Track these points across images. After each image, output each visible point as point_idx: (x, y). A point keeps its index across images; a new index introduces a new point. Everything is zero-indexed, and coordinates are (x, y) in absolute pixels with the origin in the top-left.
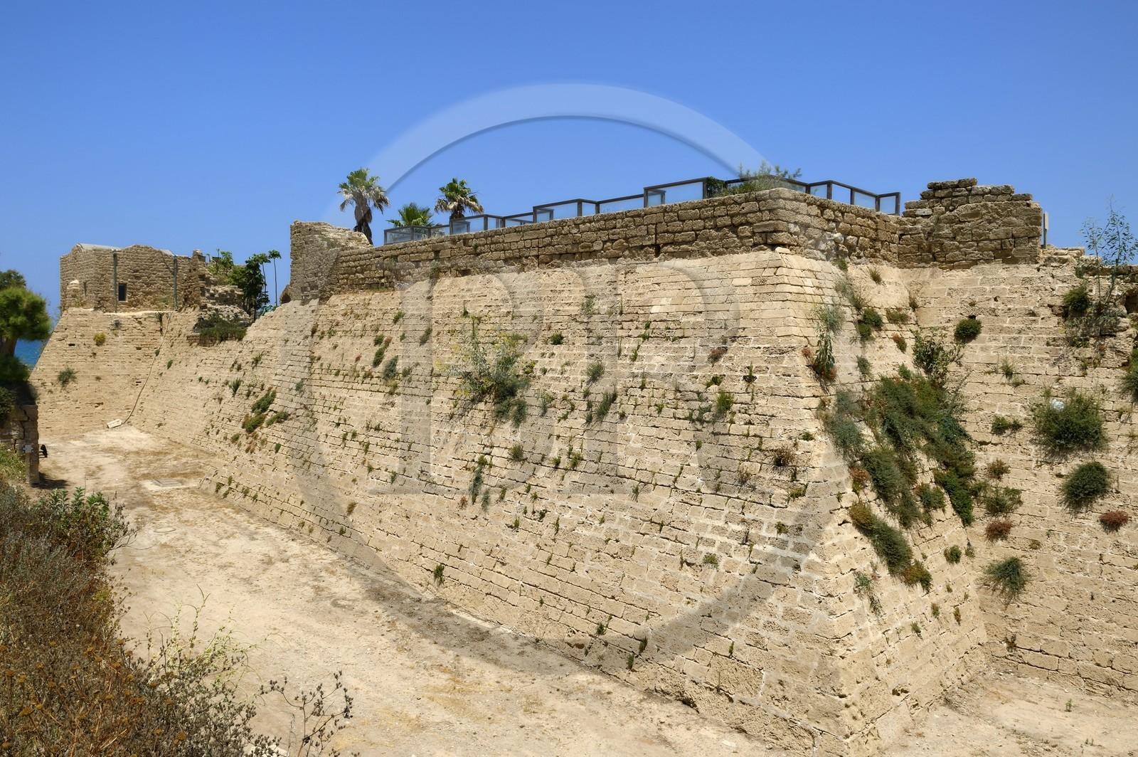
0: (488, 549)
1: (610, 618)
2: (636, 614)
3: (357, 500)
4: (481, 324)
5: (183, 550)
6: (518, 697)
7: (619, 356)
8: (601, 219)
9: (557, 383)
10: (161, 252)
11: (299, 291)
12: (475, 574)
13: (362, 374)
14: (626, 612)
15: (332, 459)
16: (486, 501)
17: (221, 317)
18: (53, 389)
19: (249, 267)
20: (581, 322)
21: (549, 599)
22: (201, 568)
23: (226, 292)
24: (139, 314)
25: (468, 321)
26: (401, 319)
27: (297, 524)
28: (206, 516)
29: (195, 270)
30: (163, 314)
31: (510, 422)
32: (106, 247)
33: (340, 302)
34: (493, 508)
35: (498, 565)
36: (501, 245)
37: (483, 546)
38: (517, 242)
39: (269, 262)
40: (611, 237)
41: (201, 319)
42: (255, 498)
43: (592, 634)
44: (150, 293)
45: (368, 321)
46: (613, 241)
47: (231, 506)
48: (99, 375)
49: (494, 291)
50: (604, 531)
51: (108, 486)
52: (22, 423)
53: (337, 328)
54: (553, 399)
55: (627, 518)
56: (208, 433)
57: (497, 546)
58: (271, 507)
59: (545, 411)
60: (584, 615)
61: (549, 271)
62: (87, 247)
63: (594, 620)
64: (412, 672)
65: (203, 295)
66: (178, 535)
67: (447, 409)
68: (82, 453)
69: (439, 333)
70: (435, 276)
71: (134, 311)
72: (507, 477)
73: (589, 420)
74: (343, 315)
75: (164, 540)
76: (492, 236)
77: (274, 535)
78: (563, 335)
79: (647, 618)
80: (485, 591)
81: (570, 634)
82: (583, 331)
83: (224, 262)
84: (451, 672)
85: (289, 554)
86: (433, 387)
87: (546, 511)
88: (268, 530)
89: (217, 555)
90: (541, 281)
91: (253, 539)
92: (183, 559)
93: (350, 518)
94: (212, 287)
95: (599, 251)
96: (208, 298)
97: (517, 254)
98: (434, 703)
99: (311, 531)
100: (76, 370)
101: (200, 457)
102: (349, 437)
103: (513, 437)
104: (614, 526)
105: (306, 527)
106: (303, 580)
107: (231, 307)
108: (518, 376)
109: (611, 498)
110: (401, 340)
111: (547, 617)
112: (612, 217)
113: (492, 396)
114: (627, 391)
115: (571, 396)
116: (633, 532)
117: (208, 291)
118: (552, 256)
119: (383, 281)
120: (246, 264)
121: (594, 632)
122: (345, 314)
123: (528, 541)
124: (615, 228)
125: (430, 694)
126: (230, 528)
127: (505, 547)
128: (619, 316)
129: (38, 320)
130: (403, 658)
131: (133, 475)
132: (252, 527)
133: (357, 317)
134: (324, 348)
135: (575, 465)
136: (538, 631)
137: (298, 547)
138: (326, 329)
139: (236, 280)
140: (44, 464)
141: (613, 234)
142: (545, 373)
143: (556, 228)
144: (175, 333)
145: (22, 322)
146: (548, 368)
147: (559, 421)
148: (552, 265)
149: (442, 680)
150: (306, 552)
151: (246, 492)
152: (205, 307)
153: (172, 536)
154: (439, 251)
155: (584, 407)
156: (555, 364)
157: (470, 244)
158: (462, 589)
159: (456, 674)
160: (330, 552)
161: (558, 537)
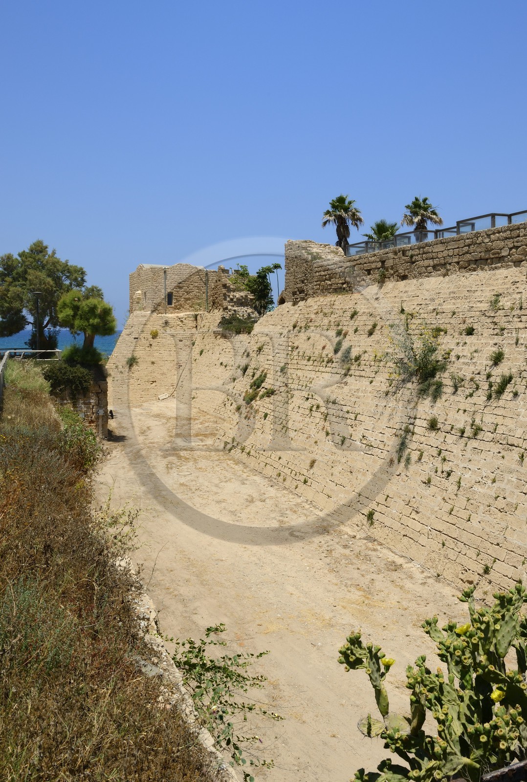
0: (407, 500)
1: (495, 561)
2: (515, 560)
3: (317, 457)
4: (413, 320)
5: (194, 489)
6: (411, 615)
7: (517, 345)
8: (507, 230)
9: (467, 367)
10: (196, 268)
11: (291, 295)
12: (397, 519)
13: (326, 359)
14: (507, 557)
15: (301, 426)
16: (408, 460)
17: (238, 316)
18: (123, 370)
19: (259, 277)
20: (489, 317)
21: (450, 543)
22: (204, 502)
23: (242, 296)
24: (181, 315)
25: (403, 317)
26: (356, 316)
27: (276, 474)
28: (214, 465)
29: (219, 280)
30: (198, 315)
31: (430, 399)
32: (159, 266)
33: (314, 303)
34: (413, 467)
35: (414, 513)
36: (430, 255)
37: (403, 497)
38: (442, 251)
39: (273, 272)
40: (516, 244)
41: (223, 318)
42: (249, 453)
43: (480, 573)
44: (189, 299)
45: (333, 318)
46: (517, 248)
47: (233, 459)
48: (153, 360)
49: (425, 292)
50: (495, 489)
51: (152, 441)
52: (97, 394)
53: (310, 324)
54: (463, 380)
55: (514, 479)
56: (225, 405)
57: (414, 497)
58: (259, 461)
59: (456, 390)
60: (474, 557)
61: (467, 274)
62: (147, 266)
63: (482, 562)
64: (336, 587)
65: (225, 299)
66: (192, 478)
67: (384, 388)
68: (139, 417)
69: (382, 327)
70: (382, 281)
71: (178, 312)
72: (424, 443)
73: (489, 397)
74: (315, 314)
75: (182, 480)
76: (423, 248)
77: (259, 482)
78: (474, 327)
79: (523, 563)
80: (403, 533)
81: (463, 572)
82: (490, 324)
83: (242, 274)
84: (364, 591)
85: (266, 496)
86: (376, 370)
87: (452, 471)
88: (255, 478)
89: (216, 493)
90: (460, 283)
91: (244, 484)
92: (193, 495)
93: (312, 471)
94: (232, 293)
95: (506, 256)
96: (229, 302)
97: (442, 262)
98: (345, 611)
99: (284, 480)
100: (138, 357)
101: (218, 422)
102: (314, 409)
103: (431, 411)
104: (503, 486)
105: (282, 477)
106: (273, 515)
107: (245, 309)
108: (438, 361)
109: (501, 462)
110: (355, 332)
111: (446, 557)
112: (516, 227)
113: (418, 378)
114: (520, 374)
115: (477, 378)
116: (517, 492)
117: (229, 296)
118: (469, 262)
119: (344, 286)
120: (257, 275)
121: (481, 571)
122: (317, 313)
123: (436, 495)
124: (519, 236)
125: (344, 604)
126: (229, 475)
127: (419, 499)
128: (519, 311)
129: (108, 321)
130: (332, 577)
131: (170, 434)
132: (245, 475)
133: (325, 315)
134: (300, 340)
135: (476, 434)
136: (439, 568)
137: (274, 491)
138: (303, 325)
139: (250, 287)
140: (112, 424)
141: (517, 242)
142: (458, 359)
143: (472, 238)
144: (205, 329)
145: (97, 323)
146: (461, 354)
147: (467, 398)
148: (470, 270)
149: (356, 595)
150: (279, 495)
151: (243, 450)
152: (226, 308)
153: (188, 478)
154: (385, 261)
155: (486, 387)
156: (466, 351)
157: (407, 254)
158: (386, 530)
159: (368, 592)
160: (296, 496)
161: (459, 493)
